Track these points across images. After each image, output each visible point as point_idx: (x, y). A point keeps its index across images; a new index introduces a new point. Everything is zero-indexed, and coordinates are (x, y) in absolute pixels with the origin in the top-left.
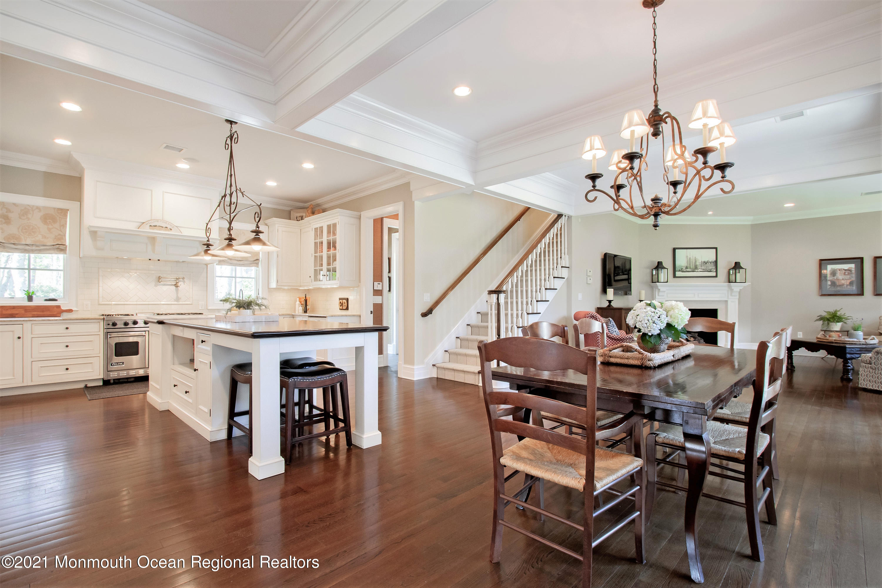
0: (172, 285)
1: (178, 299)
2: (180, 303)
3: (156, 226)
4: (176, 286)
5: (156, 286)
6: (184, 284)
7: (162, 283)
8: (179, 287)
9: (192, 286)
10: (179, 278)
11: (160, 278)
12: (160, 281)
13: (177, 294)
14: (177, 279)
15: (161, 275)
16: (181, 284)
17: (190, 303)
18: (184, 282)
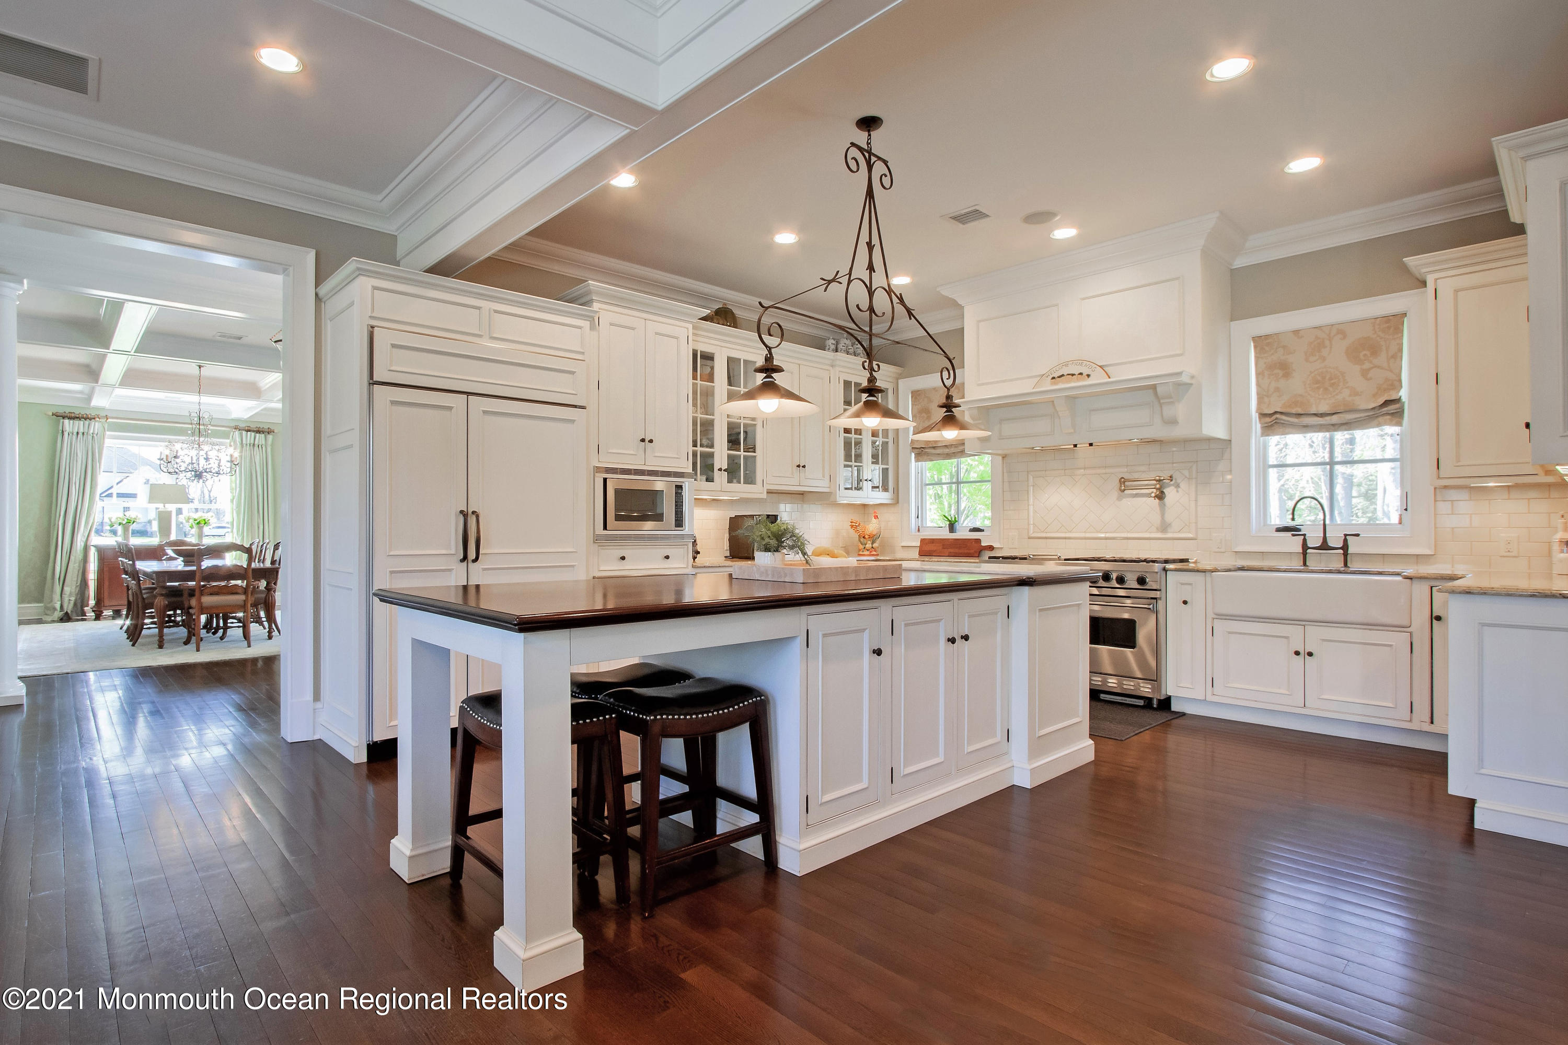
0: (1149, 495)
1: (1164, 527)
2: (1169, 535)
3: (1063, 375)
4: (1161, 496)
5: (1119, 499)
6: (1177, 491)
7: (1126, 492)
8: (1165, 499)
9: (1197, 494)
10: (1162, 478)
11: (1123, 481)
12: (1123, 488)
13: (1163, 515)
14: (1157, 481)
15: (1126, 476)
16: (1170, 492)
17: (1190, 535)
18: (1178, 486)
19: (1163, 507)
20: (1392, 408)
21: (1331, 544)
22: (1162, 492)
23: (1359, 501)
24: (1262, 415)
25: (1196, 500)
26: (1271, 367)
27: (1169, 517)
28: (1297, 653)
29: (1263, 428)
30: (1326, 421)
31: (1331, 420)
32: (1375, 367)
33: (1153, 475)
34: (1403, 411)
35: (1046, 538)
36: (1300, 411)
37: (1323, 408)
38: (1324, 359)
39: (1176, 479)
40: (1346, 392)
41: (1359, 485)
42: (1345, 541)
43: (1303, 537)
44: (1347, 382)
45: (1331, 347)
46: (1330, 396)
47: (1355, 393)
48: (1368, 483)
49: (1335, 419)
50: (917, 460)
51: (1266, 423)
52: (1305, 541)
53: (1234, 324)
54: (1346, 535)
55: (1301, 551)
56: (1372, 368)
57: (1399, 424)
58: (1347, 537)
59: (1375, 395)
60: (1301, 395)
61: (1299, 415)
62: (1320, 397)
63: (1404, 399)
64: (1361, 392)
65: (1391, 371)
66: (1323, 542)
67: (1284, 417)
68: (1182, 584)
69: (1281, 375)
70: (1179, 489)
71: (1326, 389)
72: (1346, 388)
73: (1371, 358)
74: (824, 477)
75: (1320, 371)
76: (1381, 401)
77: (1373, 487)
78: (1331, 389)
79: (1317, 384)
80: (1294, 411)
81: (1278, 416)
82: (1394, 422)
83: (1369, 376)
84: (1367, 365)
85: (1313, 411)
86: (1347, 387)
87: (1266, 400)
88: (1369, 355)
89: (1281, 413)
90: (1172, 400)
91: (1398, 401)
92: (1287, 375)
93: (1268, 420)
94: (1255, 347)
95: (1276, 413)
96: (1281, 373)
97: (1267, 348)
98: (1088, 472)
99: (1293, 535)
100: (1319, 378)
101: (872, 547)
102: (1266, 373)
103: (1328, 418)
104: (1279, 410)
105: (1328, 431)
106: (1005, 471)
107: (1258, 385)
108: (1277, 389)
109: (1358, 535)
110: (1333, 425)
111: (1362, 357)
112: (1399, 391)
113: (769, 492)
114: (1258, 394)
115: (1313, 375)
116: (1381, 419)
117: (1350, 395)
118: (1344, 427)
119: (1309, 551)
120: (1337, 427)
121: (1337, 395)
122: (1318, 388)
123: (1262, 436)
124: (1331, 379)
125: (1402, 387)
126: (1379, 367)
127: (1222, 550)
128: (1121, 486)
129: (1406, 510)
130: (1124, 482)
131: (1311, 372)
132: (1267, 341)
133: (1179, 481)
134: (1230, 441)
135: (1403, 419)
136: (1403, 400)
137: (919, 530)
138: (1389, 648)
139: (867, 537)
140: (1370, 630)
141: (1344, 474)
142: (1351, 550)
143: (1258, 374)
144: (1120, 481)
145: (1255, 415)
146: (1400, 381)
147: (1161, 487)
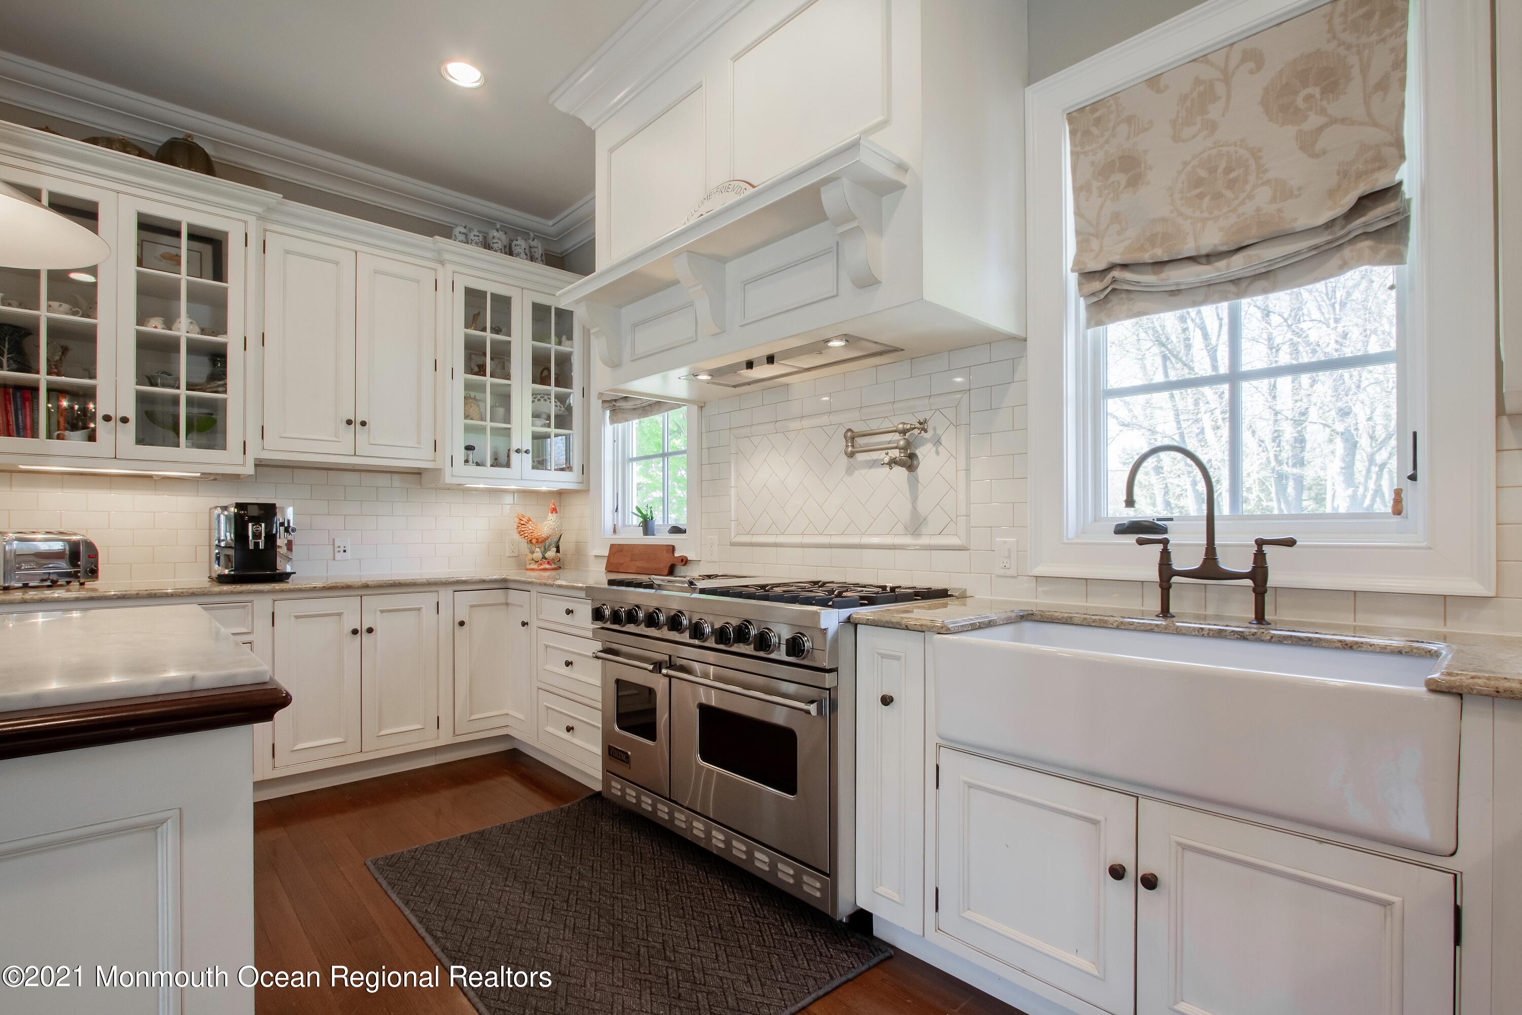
1: (916, 523)
2: (924, 541)
6: (937, 453)
8: (919, 470)
9: (968, 458)
10: (908, 427)
11: (851, 437)
12: (850, 449)
13: (914, 499)
14: (900, 432)
15: (858, 428)
16: (925, 453)
17: (955, 541)
18: (938, 442)
19: (914, 484)
20: (1376, 215)
21: (1226, 563)
22: (912, 456)
23: (1309, 504)
24: (1087, 276)
25: (968, 470)
26: (1105, 171)
27: (924, 506)
28: (1117, 872)
29: (1089, 307)
30: (1218, 270)
31: (1228, 266)
32: (1334, 121)
33: (896, 422)
34: (1407, 220)
35: (752, 545)
36: (1160, 254)
37: (1211, 239)
38: (1212, 127)
39: (935, 429)
40: (1264, 194)
41: (1310, 489)
42: (1260, 557)
43: (1160, 547)
44: (1266, 171)
45: (1229, 97)
46: (1225, 209)
47: (1284, 192)
48: (1319, 488)
49: (1237, 264)
50: (612, 421)
51: (1093, 294)
52: (1165, 555)
53: (1032, 92)
54: (1260, 543)
55: (1157, 578)
56: (1326, 125)
57: (1396, 258)
58: (1266, 548)
59: (1332, 193)
60: (1164, 220)
61: (1159, 265)
62: (1206, 215)
63: (1410, 191)
64: (1299, 189)
65: (1375, 125)
66: (1205, 560)
67: (1128, 275)
68: (883, 656)
69: (1123, 183)
70: (941, 449)
71: (1217, 196)
72: (1263, 184)
73: (1324, 103)
74: (419, 442)
75: (1205, 155)
76: (1350, 200)
77: (1323, 491)
78: (1228, 194)
79: (1196, 187)
80: (1147, 257)
81: (1116, 273)
82: (1383, 253)
83: (1320, 145)
84: (1314, 121)
85: (1189, 249)
86: (1267, 183)
87: (1095, 244)
88: (1318, 96)
89: (1124, 266)
90: (854, 224)
91: (1392, 191)
92: (1135, 182)
93: (1097, 285)
94: (1073, 133)
95: (1112, 267)
96: (1121, 178)
97: (1095, 131)
98: (806, 423)
99: (1141, 542)
100: (1203, 173)
101: (544, 558)
102: (1095, 184)
103: (1222, 264)
104: (1117, 259)
105: (1224, 297)
106: (704, 431)
107: (1078, 213)
108: (1116, 217)
109: (1290, 543)
110: (1236, 282)
111: (1300, 102)
112: (1396, 168)
113: (259, 464)
114: (1078, 233)
115: (1189, 168)
116: (1347, 252)
117: (1274, 200)
118: (1262, 283)
119: (1175, 579)
120: (1244, 284)
121: (1242, 203)
122: (1201, 196)
123: (1088, 326)
124: (1229, 170)
125: (1402, 157)
126: (1343, 121)
127: (1012, 572)
128: (847, 446)
129: (1413, 478)
130: (853, 439)
131: (1185, 164)
132: (1097, 114)
133: (939, 432)
134: (1025, 340)
135: (1406, 245)
136: (1407, 196)
137: (615, 531)
138: (1378, 909)
139: (534, 541)
140: (1321, 841)
141: (1293, 475)
142: (1273, 580)
143: (1077, 190)
144: (845, 437)
145: (1072, 279)
146: (1399, 144)
147: (908, 444)
